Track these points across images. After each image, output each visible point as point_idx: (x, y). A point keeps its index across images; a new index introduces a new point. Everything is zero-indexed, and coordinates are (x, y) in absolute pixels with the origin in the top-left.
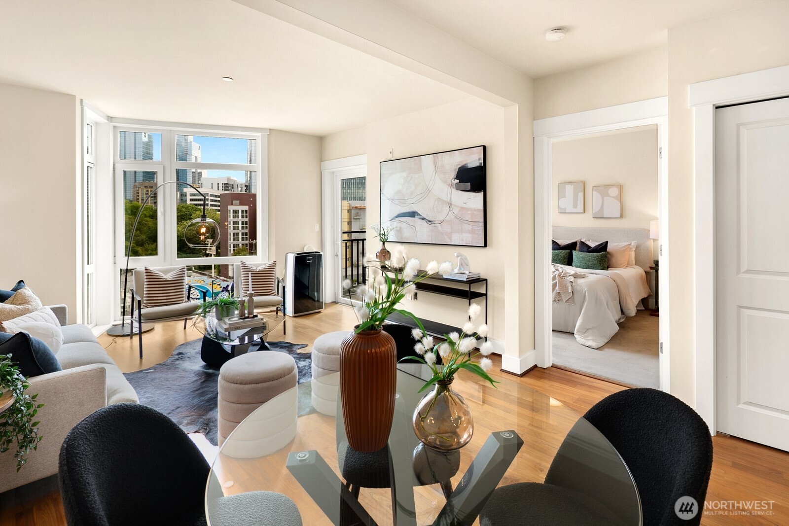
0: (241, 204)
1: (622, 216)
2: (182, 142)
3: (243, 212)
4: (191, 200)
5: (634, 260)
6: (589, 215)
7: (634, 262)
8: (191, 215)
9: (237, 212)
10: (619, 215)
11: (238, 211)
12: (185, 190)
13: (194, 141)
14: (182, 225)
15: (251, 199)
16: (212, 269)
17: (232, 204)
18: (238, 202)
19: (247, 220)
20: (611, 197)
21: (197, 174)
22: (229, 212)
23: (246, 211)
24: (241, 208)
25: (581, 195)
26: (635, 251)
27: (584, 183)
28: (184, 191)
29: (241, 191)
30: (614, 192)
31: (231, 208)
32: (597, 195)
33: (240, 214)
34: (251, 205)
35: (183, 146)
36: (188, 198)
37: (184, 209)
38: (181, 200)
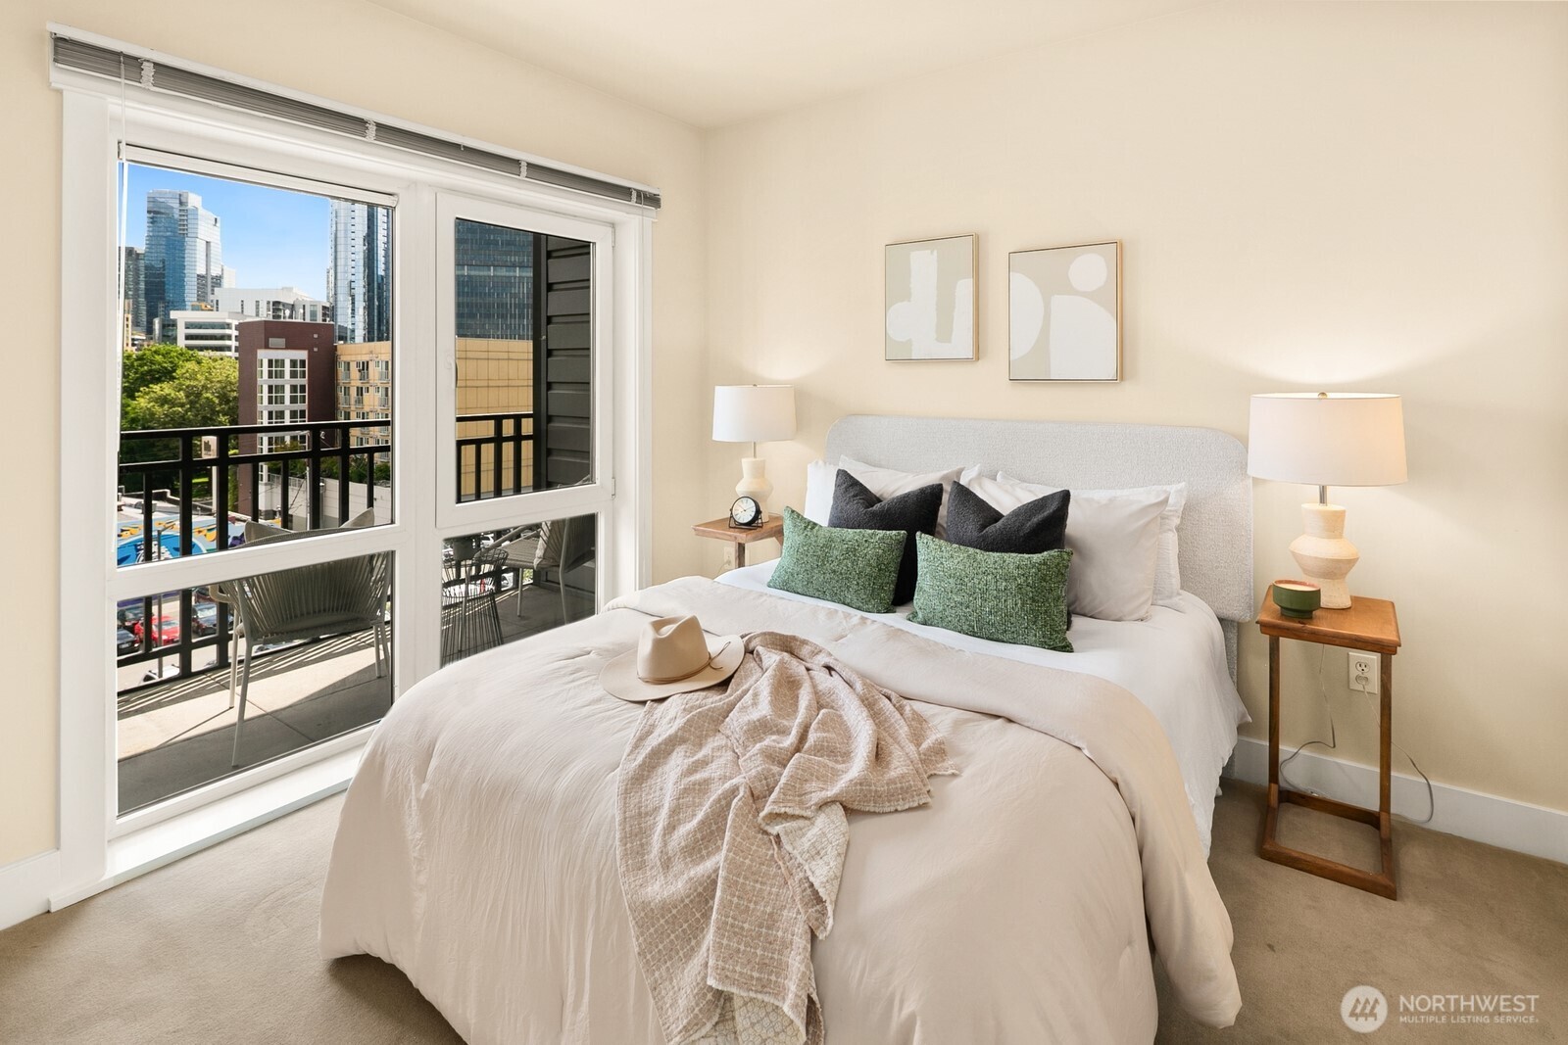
0: (288, 347)
1: (1121, 375)
2: (173, 208)
3: (293, 363)
4: (188, 337)
5: (1175, 570)
6: (993, 370)
7: (1176, 581)
8: (174, 371)
9: (280, 363)
10: (1109, 372)
11: (283, 361)
12: (173, 314)
13: (203, 206)
14: (147, 393)
15: (316, 336)
16: (211, 495)
17: (267, 347)
18: (282, 341)
19: (305, 381)
20: (1077, 293)
21: (209, 280)
22: (258, 364)
23: (303, 363)
24: (287, 356)
25: (965, 288)
26: (1178, 529)
27: (977, 241)
28: (172, 317)
29: (291, 317)
30: (1091, 270)
31: (264, 355)
32: (1024, 288)
33: (287, 369)
34: (316, 349)
35: (176, 216)
36: (181, 332)
37: (159, 358)
38: (164, 336)
